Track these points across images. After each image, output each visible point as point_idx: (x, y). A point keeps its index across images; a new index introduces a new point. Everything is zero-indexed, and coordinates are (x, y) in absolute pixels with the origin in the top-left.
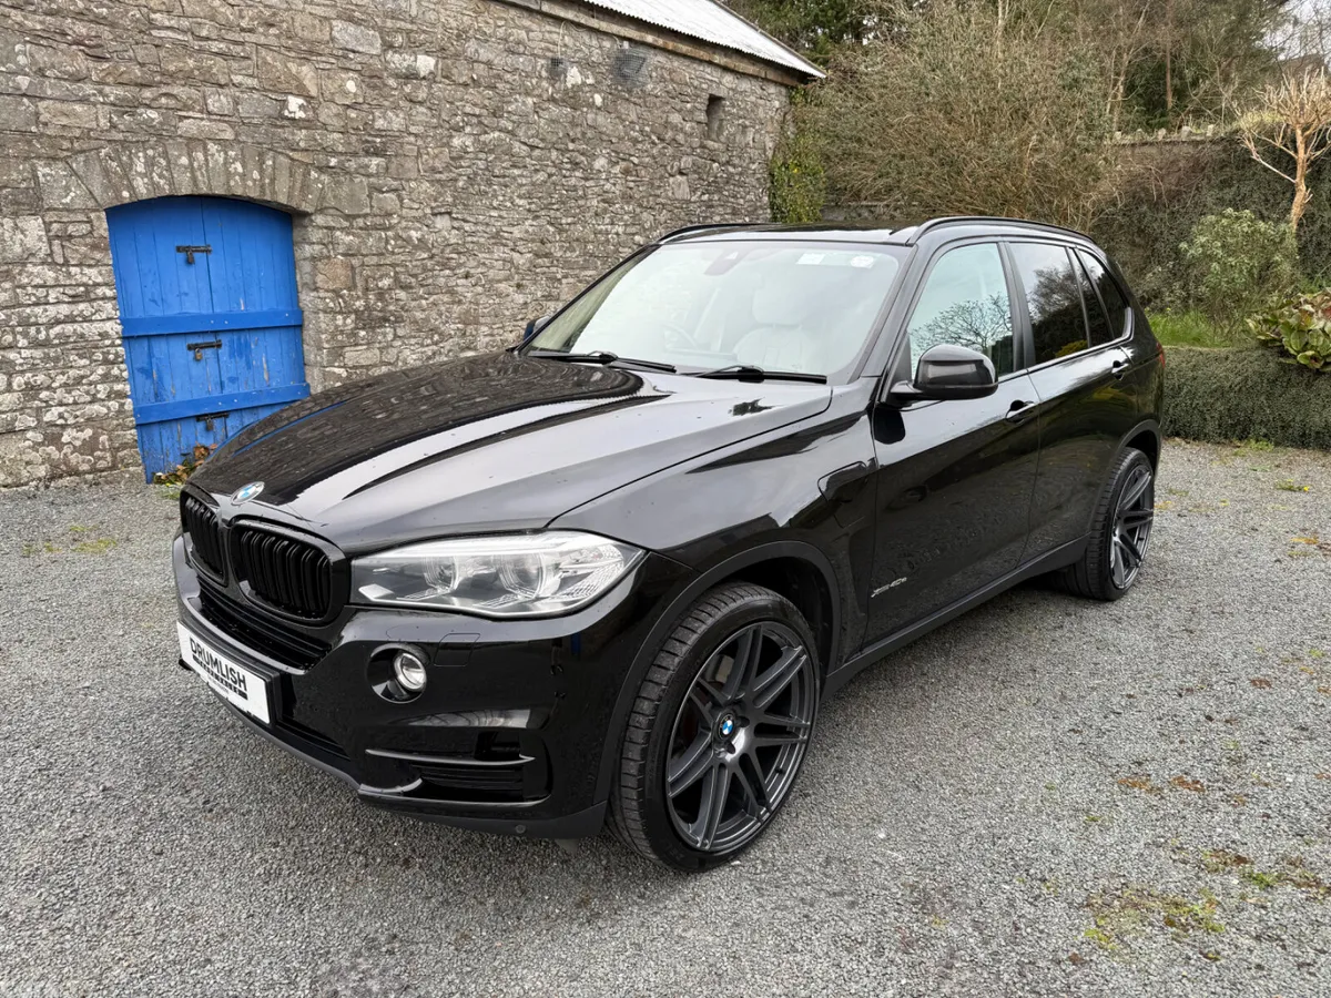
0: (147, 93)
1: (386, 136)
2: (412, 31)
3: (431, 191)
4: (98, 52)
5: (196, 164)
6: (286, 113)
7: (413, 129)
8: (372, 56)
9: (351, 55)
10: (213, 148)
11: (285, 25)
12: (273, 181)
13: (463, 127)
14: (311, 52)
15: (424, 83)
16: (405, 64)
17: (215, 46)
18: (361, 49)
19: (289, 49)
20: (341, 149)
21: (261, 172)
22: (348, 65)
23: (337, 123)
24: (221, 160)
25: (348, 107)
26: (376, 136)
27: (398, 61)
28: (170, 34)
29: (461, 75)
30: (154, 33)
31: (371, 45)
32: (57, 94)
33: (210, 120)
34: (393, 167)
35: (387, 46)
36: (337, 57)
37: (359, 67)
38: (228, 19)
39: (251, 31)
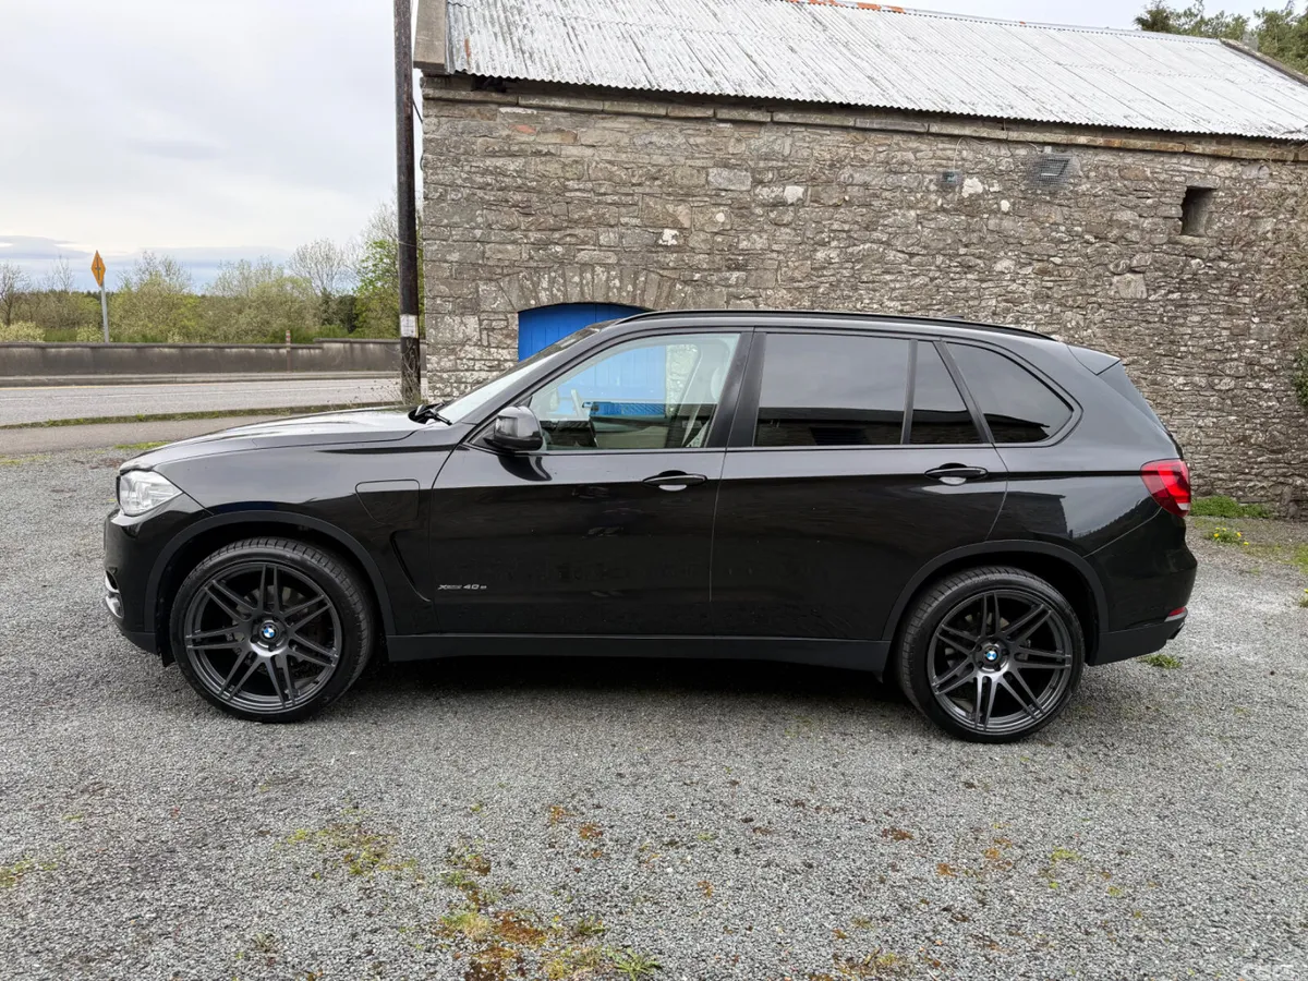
0: (557, 235)
1: (748, 254)
2: (783, 167)
3: (788, 297)
4: (526, 211)
5: (584, 282)
6: (660, 242)
7: (775, 247)
8: (741, 192)
9: (723, 194)
10: (599, 269)
11: (667, 177)
12: (644, 291)
13: (829, 242)
14: (687, 195)
15: (791, 208)
16: (773, 195)
17: (609, 199)
18: (733, 188)
19: (669, 194)
20: (705, 266)
21: (635, 286)
22: (719, 201)
23: (705, 247)
24: (604, 278)
25: (716, 233)
26: (739, 255)
27: (764, 193)
28: (578, 194)
29: (831, 198)
30: (567, 194)
31: (743, 183)
32: (498, 239)
33: (600, 251)
34: (752, 280)
35: (758, 182)
36: (710, 196)
37: (730, 202)
38: (621, 179)
39: (640, 184)
